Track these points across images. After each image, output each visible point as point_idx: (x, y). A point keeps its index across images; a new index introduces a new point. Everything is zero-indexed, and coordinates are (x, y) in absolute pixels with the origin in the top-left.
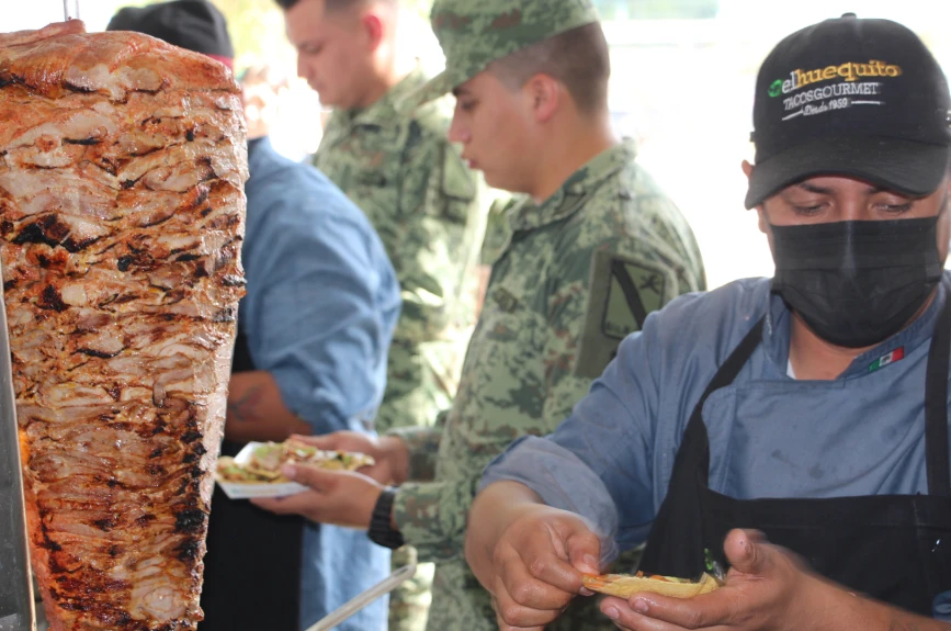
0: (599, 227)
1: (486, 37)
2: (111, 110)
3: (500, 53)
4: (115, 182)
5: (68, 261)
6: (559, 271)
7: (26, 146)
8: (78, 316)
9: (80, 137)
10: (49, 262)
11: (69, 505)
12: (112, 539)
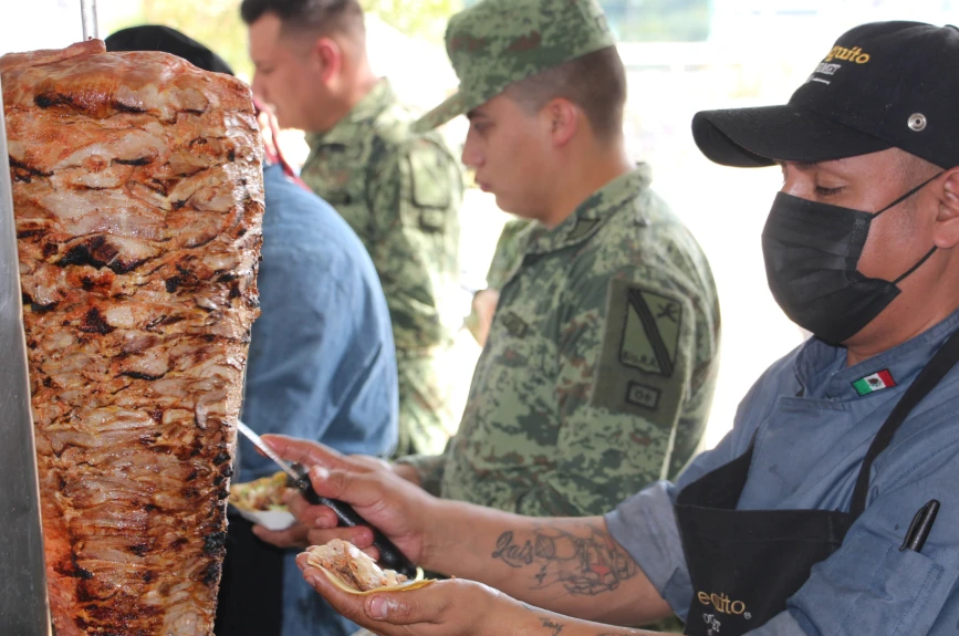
0: (616, 254)
1: (504, 59)
2: (161, 130)
3: (518, 76)
4: (166, 203)
5: (114, 283)
6: (574, 298)
7: (74, 167)
8: (124, 338)
9: (130, 158)
10: (93, 284)
11: (103, 532)
12: (148, 564)
